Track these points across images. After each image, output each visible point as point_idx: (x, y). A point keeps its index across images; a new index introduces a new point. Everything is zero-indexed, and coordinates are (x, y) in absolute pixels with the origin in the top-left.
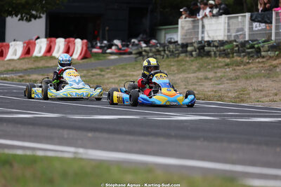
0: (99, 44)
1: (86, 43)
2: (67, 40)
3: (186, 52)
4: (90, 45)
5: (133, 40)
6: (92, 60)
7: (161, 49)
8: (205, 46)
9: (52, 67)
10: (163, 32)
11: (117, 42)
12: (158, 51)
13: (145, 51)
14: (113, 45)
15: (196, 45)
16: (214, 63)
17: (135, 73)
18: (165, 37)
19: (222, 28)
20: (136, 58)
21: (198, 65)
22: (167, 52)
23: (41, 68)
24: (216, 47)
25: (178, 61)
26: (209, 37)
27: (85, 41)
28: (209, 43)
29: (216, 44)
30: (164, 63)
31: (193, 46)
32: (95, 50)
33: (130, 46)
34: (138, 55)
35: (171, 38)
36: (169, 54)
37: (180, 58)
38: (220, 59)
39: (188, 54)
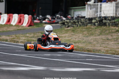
0: (38, 18)
1: (31, 17)
2: (20, 15)
3: (91, 23)
4: (32, 18)
5: (57, 16)
6: (35, 27)
7: (76, 21)
8: (103, 20)
9: (12, 31)
10: (73, 11)
11: (48, 16)
12: (74, 22)
13: (67, 22)
14: (46, 18)
15: (97, 19)
16: (109, 30)
17: (63, 35)
18: (74, 13)
19: (112, 9)
20: (61, 26)
21: (99, 31)
22: (80, 23)
23: (6, 32)
24: (110, 20)
25: (87, 28)
26: (104, 14)
27: (30, 16)
28: (105, 18)
29: (110, 18)
30: (78, 29)
31: (95, 19)
32: (36, 21)
33: (56, 19)
34: (62, 25)
35: (79, 14)
36: (81, 24)
37: (88, 27)
38: (112, 28)
39: (92, 24)
